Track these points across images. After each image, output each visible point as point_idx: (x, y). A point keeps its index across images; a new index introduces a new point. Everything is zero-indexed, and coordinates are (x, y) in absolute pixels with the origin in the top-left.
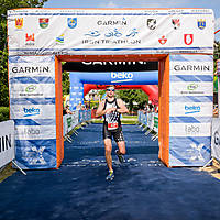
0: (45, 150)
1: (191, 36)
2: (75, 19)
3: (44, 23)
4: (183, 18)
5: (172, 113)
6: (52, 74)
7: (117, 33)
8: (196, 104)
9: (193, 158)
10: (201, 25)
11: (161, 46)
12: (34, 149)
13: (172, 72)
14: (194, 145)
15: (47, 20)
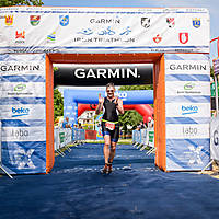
0: (34, 153)
1: (187, 35)
2: (67, 17)
3: (34, 20)
4: (177, 17)
5: (168, 114)
6: (42, 72)
7: (110, 31)
8: (193, 105)
9: (192, 162)
10: (197, 24)
11: (156, 45)
12: (23, 151)
13: (168, 72)
14: (192, 148)
15: (39, 18)
